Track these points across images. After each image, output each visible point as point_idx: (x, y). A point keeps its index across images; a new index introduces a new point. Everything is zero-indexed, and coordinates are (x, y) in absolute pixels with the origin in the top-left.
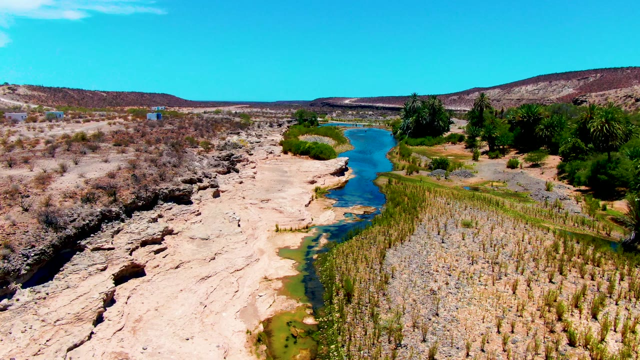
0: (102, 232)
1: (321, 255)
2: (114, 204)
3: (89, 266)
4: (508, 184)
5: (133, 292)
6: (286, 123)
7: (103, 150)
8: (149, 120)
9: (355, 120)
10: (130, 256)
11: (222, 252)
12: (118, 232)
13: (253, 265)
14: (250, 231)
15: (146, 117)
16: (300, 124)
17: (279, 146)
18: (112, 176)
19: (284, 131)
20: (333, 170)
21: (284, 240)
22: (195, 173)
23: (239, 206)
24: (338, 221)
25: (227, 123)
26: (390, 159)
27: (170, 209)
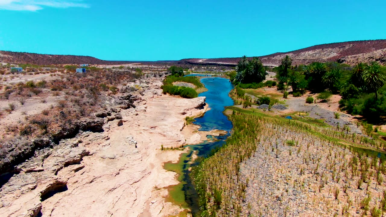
0: (35, 157)
1: (194, 167)
2: (45, 135)
3: (22, 186)
4: (310, 114)
5: (56, 205)
6: (164, 74)
7: (44, 93)
8: (78, 72)
9: (206, 72)
10: (55, 176)
11: (124, 168)
12: (48, 156)
13: (147, 177)
14: (144, 151)
15: (75, 71)
16: (173, 75)
17: (160, 89)
18: (46, 113)
19: (163, 79)
20: (196, 105)
21: (167, 157)
22: (106, 109)
23: (136, 132)
24: (203, 141)
25: (127, 74)
26: (231, 97)
27: (88, 136)
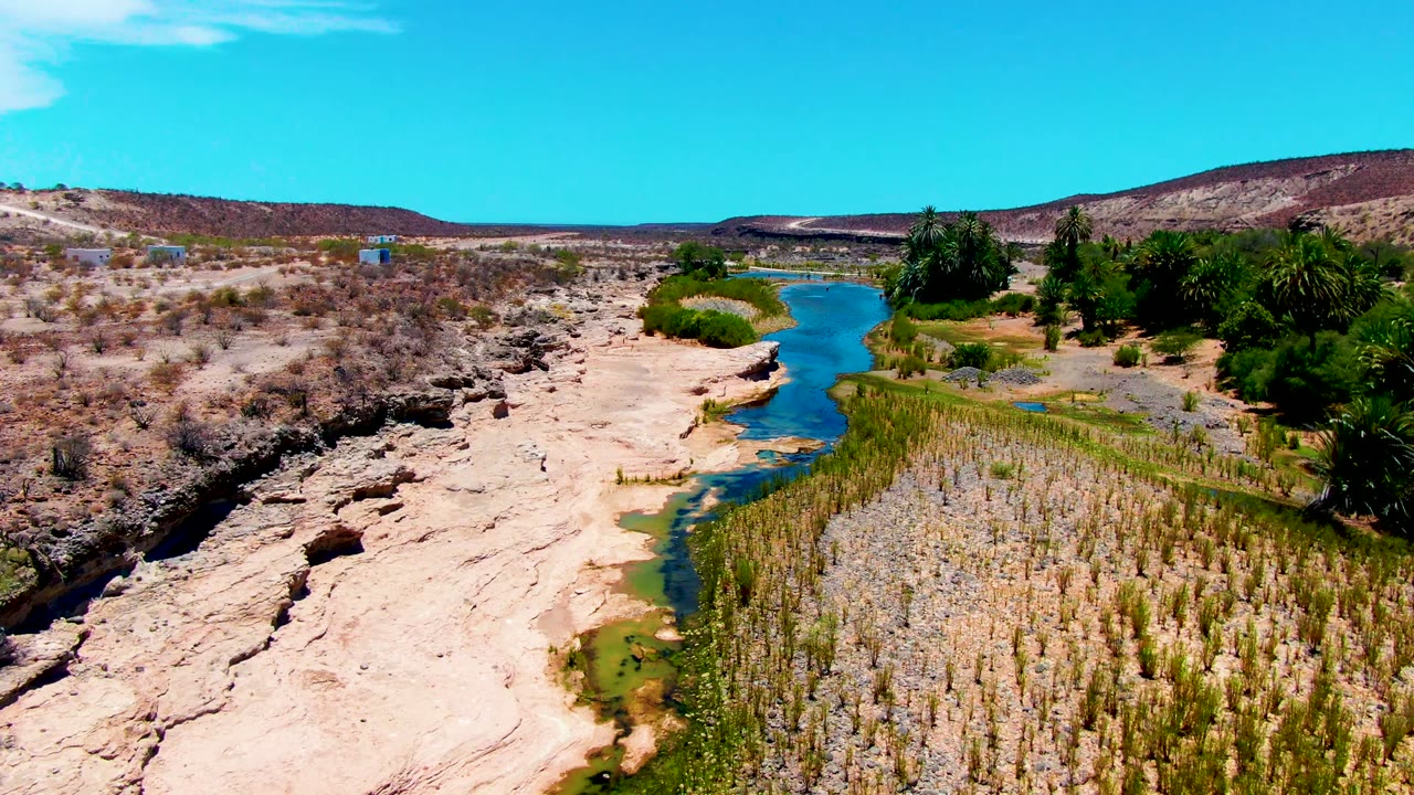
0: (282, 470)
1: (702, 525)
2: (303, 420)
3: (260, 528)
4: (1109, 397)
5: (340, 578)
6: (655, 271)
7: (275, 323)
8: (365, 263)
9: (808, 265)
10: (334, 515)
11: (508, 515)
12: (311, 472)
13: (568, 541)
14: (565, 481)
15: (357, 258)
16: (685, 273)
17: (636, 319)
18: (297, 369)
19: (649, 287)
20: (743, 366)
21: (633, 499)
22: (459, 369)
23: (545, 435)
24: (743, 464)
25: (528, 270)
26: (869, 347)
27: (409, 435)
